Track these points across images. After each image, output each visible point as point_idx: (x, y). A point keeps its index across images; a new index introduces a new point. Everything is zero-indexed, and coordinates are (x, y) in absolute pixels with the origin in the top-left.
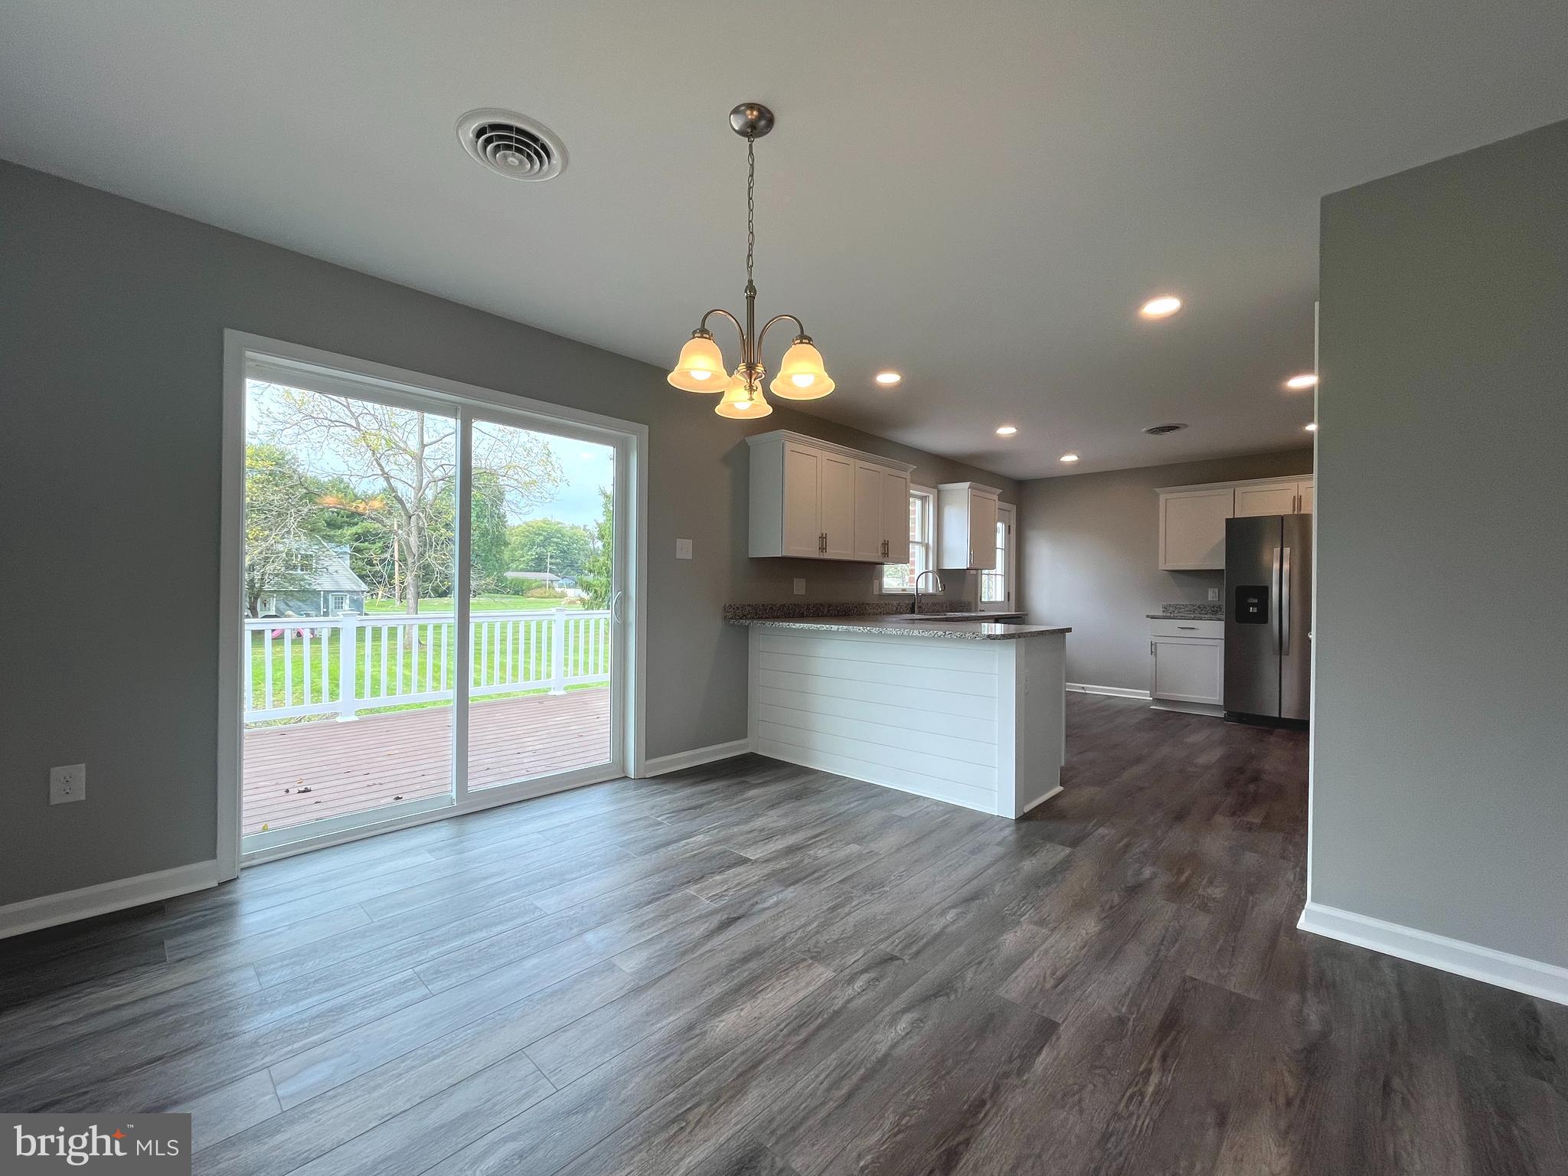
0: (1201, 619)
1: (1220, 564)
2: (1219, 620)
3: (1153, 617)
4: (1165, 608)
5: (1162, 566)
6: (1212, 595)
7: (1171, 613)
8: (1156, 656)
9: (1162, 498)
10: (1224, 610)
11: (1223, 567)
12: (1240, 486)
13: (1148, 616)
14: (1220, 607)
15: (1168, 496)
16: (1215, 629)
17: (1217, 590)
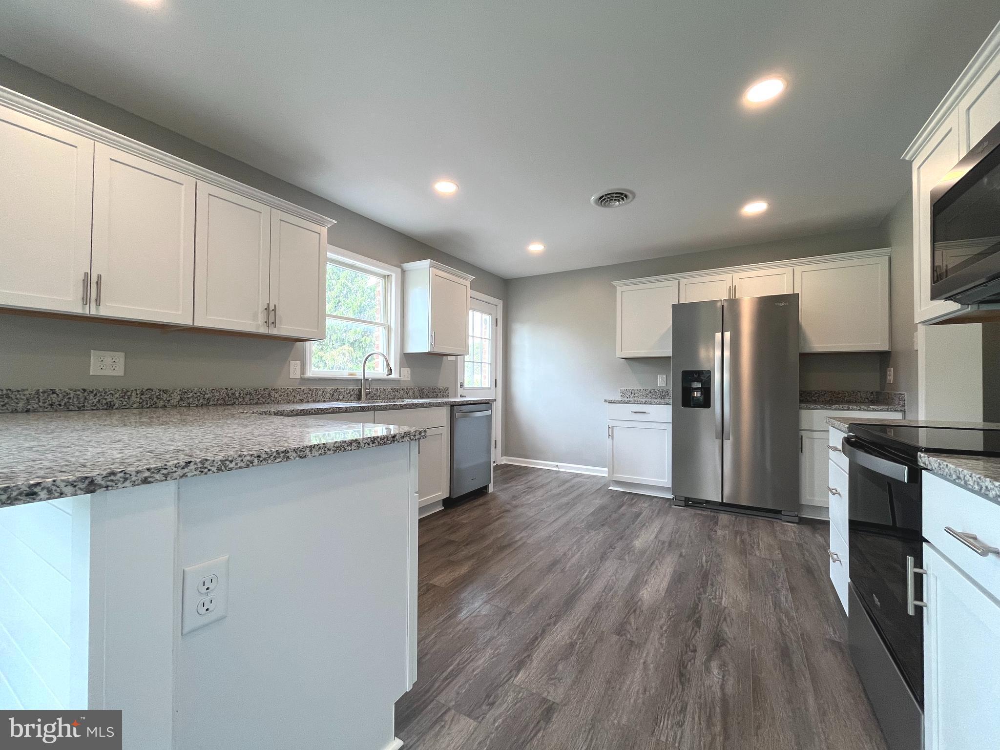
0: (651, 404)
1: (668, 352)
2: (667, 404)
3: (611, 402)
4: (623, 394)
5: (619, 354)
6: (662, 381)
7: (628, 397)
8: (613, 439)
9: (619, 289)
10: (671, 394)
11: (670, 354)
12: (684, 278)
13: (606, 401)
14: (667, 392)
15: (625, 288)
16: (663, 413)
17: (665, 376)
